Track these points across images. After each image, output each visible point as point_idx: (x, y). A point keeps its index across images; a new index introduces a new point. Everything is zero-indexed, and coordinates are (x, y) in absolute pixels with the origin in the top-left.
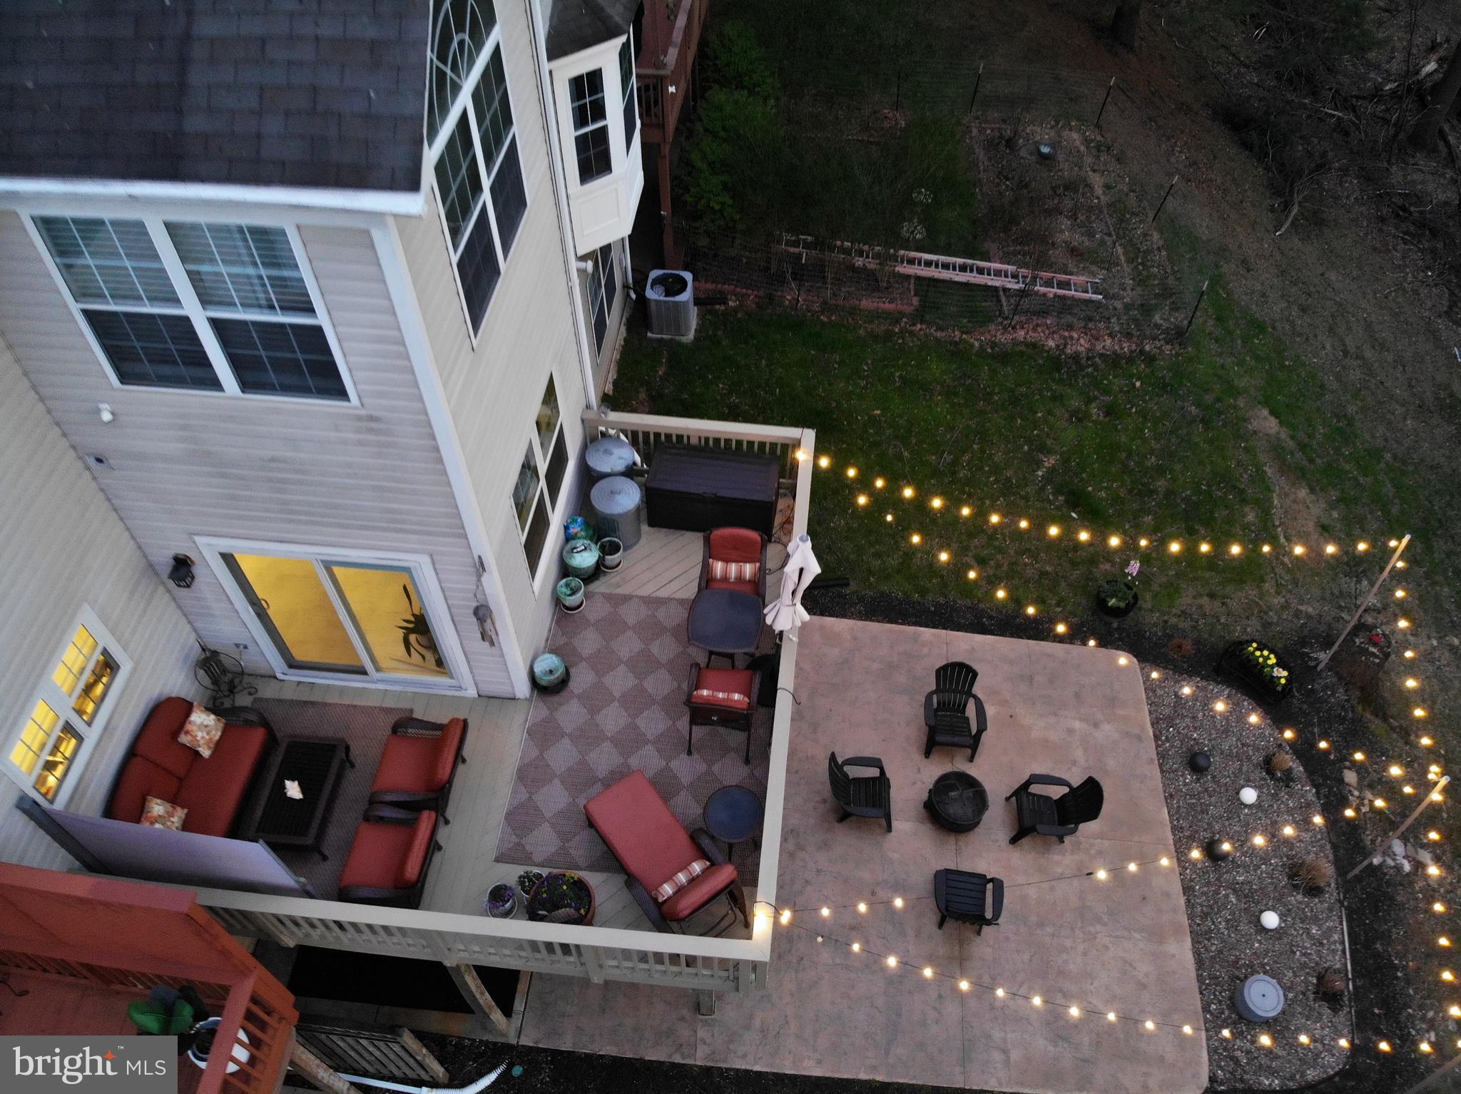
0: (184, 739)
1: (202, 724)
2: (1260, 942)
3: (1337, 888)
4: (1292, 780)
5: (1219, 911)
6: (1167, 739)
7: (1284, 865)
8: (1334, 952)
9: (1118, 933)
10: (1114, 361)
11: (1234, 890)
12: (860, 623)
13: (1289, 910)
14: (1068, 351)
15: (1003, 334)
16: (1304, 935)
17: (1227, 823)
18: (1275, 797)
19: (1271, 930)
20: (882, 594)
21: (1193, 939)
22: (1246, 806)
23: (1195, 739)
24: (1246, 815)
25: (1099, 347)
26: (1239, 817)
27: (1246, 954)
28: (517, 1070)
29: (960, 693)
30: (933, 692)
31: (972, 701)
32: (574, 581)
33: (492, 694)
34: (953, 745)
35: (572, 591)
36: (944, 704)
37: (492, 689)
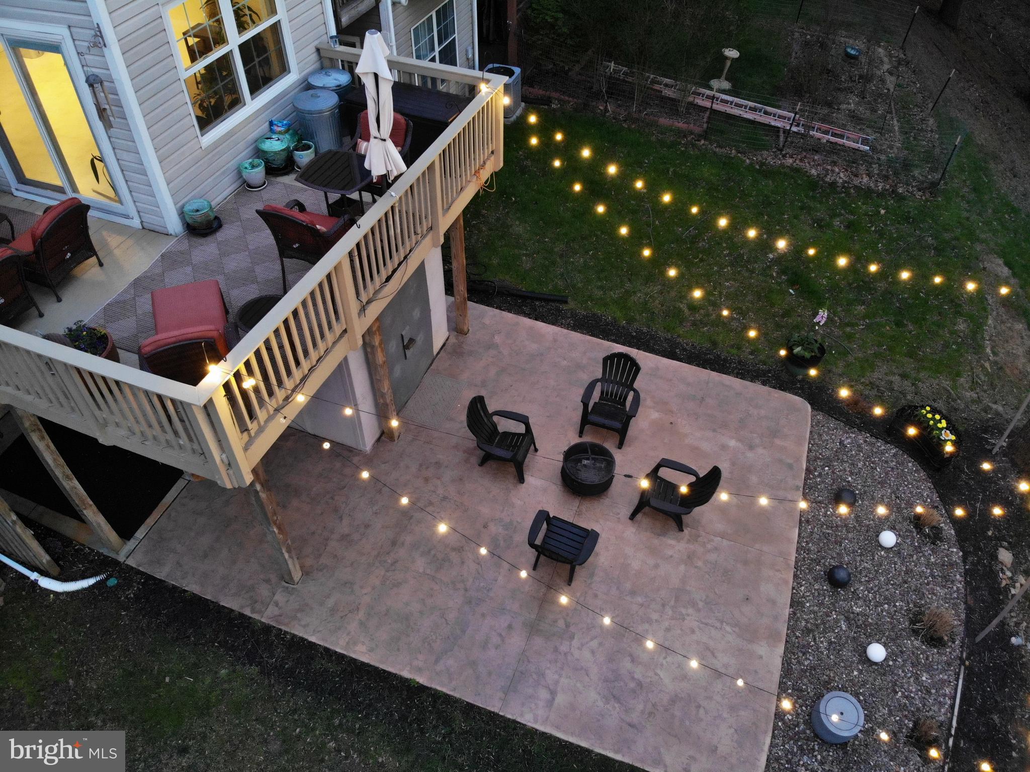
2: (860, 672)
3: (961, 647)
4: (941, 540)
5: (824, 632)
6: (820, 475)
7: (909, 610)
8: (941, 704)
9: (710, 621)
10: (867, 193)
11: (847, 619)
13: (902, 652)
14: (827, 179)
15: (773, 159)
16: (912, 680)
17: (858, 559)
18: (918, 549)
19: (876, 664)
20: (594, 315)
21: (786, 648)
22: (883, 548)
23: (849, 482)
24: (882, 556)
25: (856, 182)
26: (873, 556)
27: (841, 679)
28: (112, 582)
29: (622, 385)
30: (597, 381)
31: (632, 393)
32: (257, 161)
33: (152, 227)
34: (603, 426)
35: (253, 167)
36: (607, 394)
37: (151, 220)
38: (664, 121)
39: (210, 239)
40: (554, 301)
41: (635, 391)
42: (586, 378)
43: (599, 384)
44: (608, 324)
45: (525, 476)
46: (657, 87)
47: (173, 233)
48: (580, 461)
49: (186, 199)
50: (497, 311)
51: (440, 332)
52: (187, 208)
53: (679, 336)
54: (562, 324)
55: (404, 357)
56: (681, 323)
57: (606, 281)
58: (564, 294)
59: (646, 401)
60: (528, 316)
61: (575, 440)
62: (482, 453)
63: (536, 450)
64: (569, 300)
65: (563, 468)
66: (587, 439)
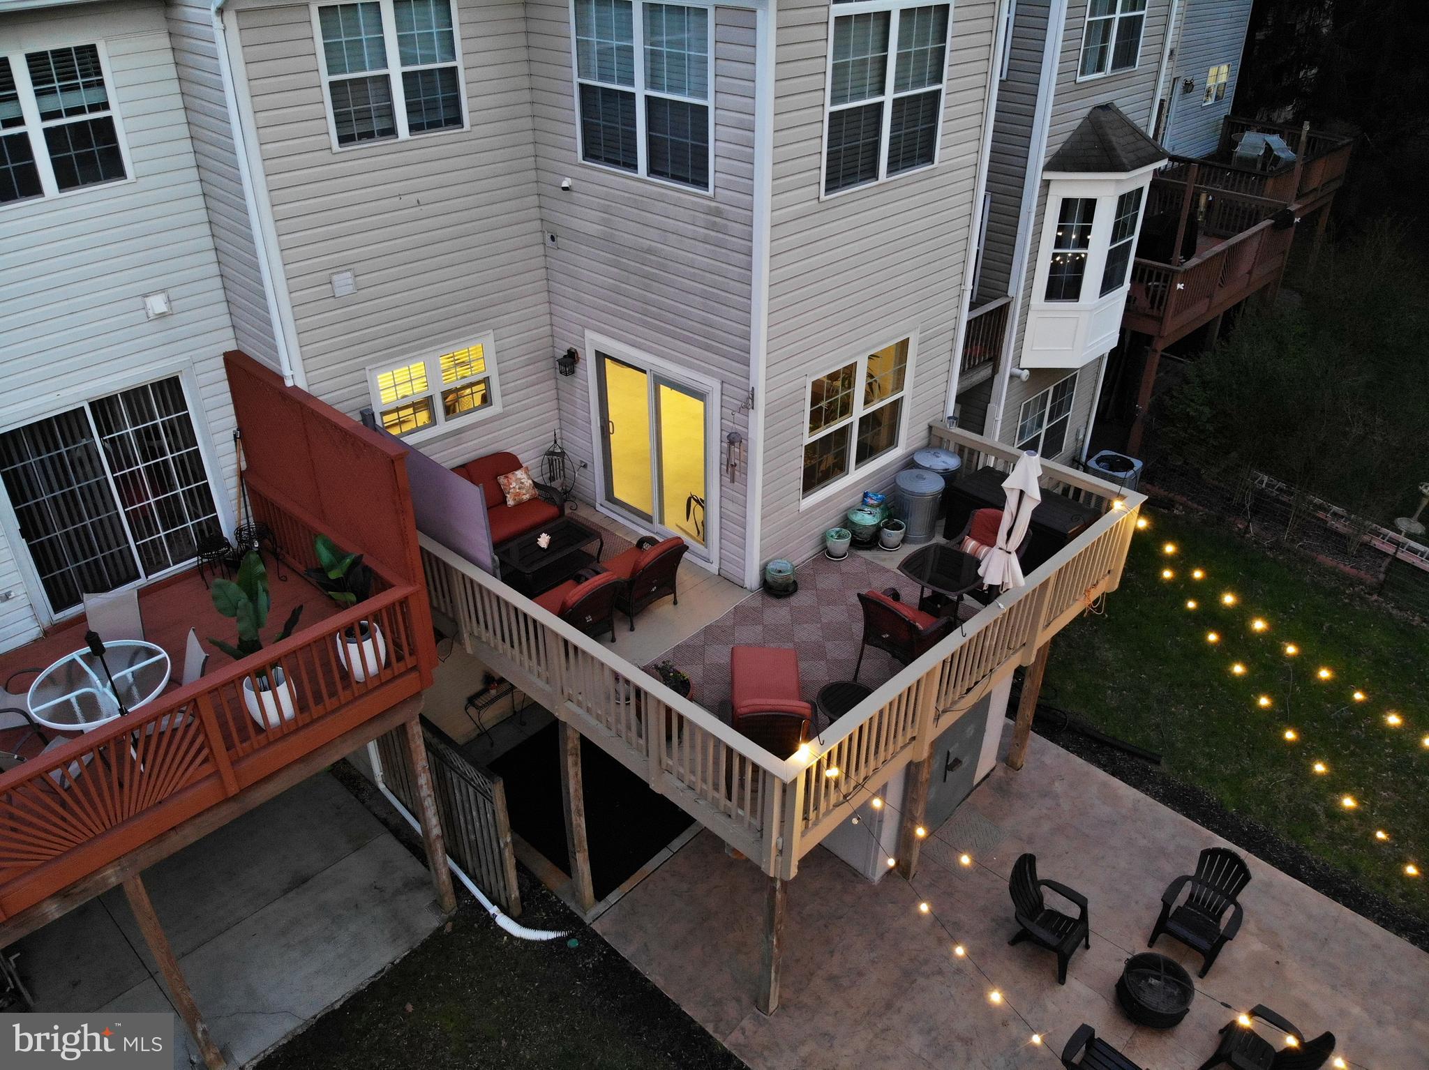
0: (502, 480)
1: (520, 479)
12: (1150, 800)
20: (1194, 789)
28: (573, 943)
29: (1221, 892)
30: (1188, 878)
31: (1231, 909)
32: (845, 531)
33: (729, 576)
34: (1185, 941)
35: (840, 537)
36: (1197, 900)
37: (731, 569)
38: (1327, 560)
39: (783, 601)
40: (1141, 757)
41: (1237, 905)
42: (1171, 871)
43: (1189, 883)
44: (1210, 806)
45: (1067, 976)
46: (1321, 514)
47: (748, 587)
48: (1146, 977)
49: (770, 557)
50: (1063, 751)
51: (987, 759)
52: (770, 566)
53: (1307, 848)
54: (1147, 790)
55: (943, 779)
56: (1313, 831)
57: (1217, 749)
58: (1156, 751)
59: (1249, 924)
60: (1104, 767)
61: (1141, 948)
62: (1019, 928)
63: (1087, 947)
64: (1162, 761)
65: (1122, 980)
66: (1157, 950)
